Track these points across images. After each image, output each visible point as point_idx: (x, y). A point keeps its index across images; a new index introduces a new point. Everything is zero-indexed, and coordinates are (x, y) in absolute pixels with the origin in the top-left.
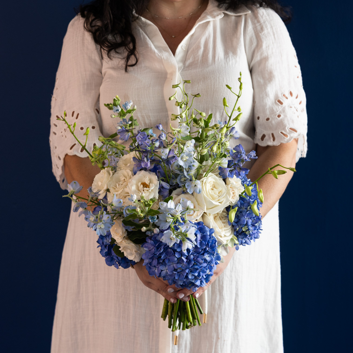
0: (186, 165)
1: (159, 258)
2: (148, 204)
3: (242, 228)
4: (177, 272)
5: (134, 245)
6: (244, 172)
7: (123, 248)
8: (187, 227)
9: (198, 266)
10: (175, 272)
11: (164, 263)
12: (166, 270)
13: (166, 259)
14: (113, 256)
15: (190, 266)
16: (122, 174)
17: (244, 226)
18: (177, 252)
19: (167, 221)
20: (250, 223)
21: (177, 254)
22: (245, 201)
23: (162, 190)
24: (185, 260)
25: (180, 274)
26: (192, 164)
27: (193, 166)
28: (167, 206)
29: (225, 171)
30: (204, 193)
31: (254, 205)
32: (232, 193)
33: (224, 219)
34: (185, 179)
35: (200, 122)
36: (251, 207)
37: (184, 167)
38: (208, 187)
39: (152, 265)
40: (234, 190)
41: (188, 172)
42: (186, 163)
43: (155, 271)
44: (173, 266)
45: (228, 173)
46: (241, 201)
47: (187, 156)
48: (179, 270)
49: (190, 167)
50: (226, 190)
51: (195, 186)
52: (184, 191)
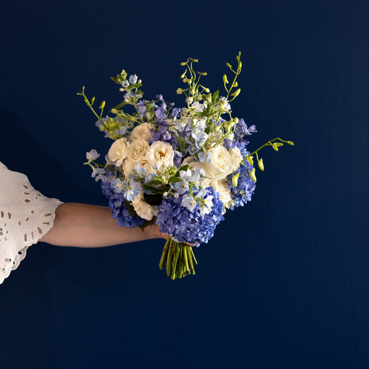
0: (198, 137)
1: (174, 219)
2: (172, 172)
3: (240, 192)
4: (190, 231)
5: (150, 206)
6: (244, 143)
7: (139, 209)
8: (204, 194)
9: (208, 226)
10: (188, 231)
11: (179, 223)
12: (179, 229)
13: (180, 220)
14: (125, 217)
15: (202, 226)
16: (137, 144)
17: (242, 190)
18: (191, 214)
19: (185, 187)
20: (247, 188)
21: (192, 216)
22: (244, 169)
23: (176, 158)
24: (197, 221)
25: (191, 233)
26: (203, 137)
27: (204, 138)
28: (186, 174)
29: (229, 142)
30: (213, 162)
31: (252, 172)
32: (234, 162)
33: (225, 183)
34: (195, 148)
35: (208, 98)
36: (250, 174)
37: (196, 139)
38: (216, 155)
39: (167, 224)
40: (236, 159)
41: (198, 143)
42: (198, 136)
43: (168, 229)
44: (187, 225)
45: (231, 144)
46: (241, 168)
47: (199, 129)
48: (192, 230)
49: (201, 139)
50: (230, 159)
51: (207, 156)
52: (194, 159)
